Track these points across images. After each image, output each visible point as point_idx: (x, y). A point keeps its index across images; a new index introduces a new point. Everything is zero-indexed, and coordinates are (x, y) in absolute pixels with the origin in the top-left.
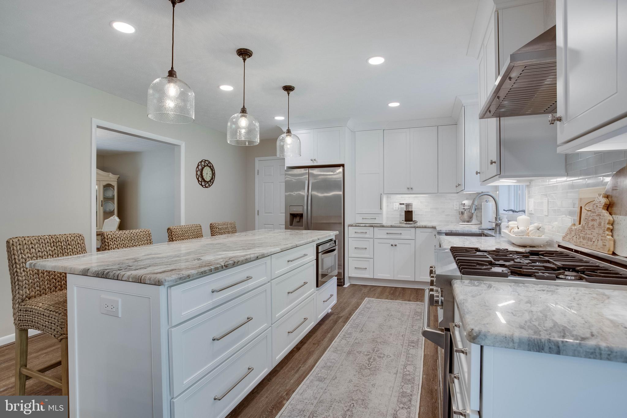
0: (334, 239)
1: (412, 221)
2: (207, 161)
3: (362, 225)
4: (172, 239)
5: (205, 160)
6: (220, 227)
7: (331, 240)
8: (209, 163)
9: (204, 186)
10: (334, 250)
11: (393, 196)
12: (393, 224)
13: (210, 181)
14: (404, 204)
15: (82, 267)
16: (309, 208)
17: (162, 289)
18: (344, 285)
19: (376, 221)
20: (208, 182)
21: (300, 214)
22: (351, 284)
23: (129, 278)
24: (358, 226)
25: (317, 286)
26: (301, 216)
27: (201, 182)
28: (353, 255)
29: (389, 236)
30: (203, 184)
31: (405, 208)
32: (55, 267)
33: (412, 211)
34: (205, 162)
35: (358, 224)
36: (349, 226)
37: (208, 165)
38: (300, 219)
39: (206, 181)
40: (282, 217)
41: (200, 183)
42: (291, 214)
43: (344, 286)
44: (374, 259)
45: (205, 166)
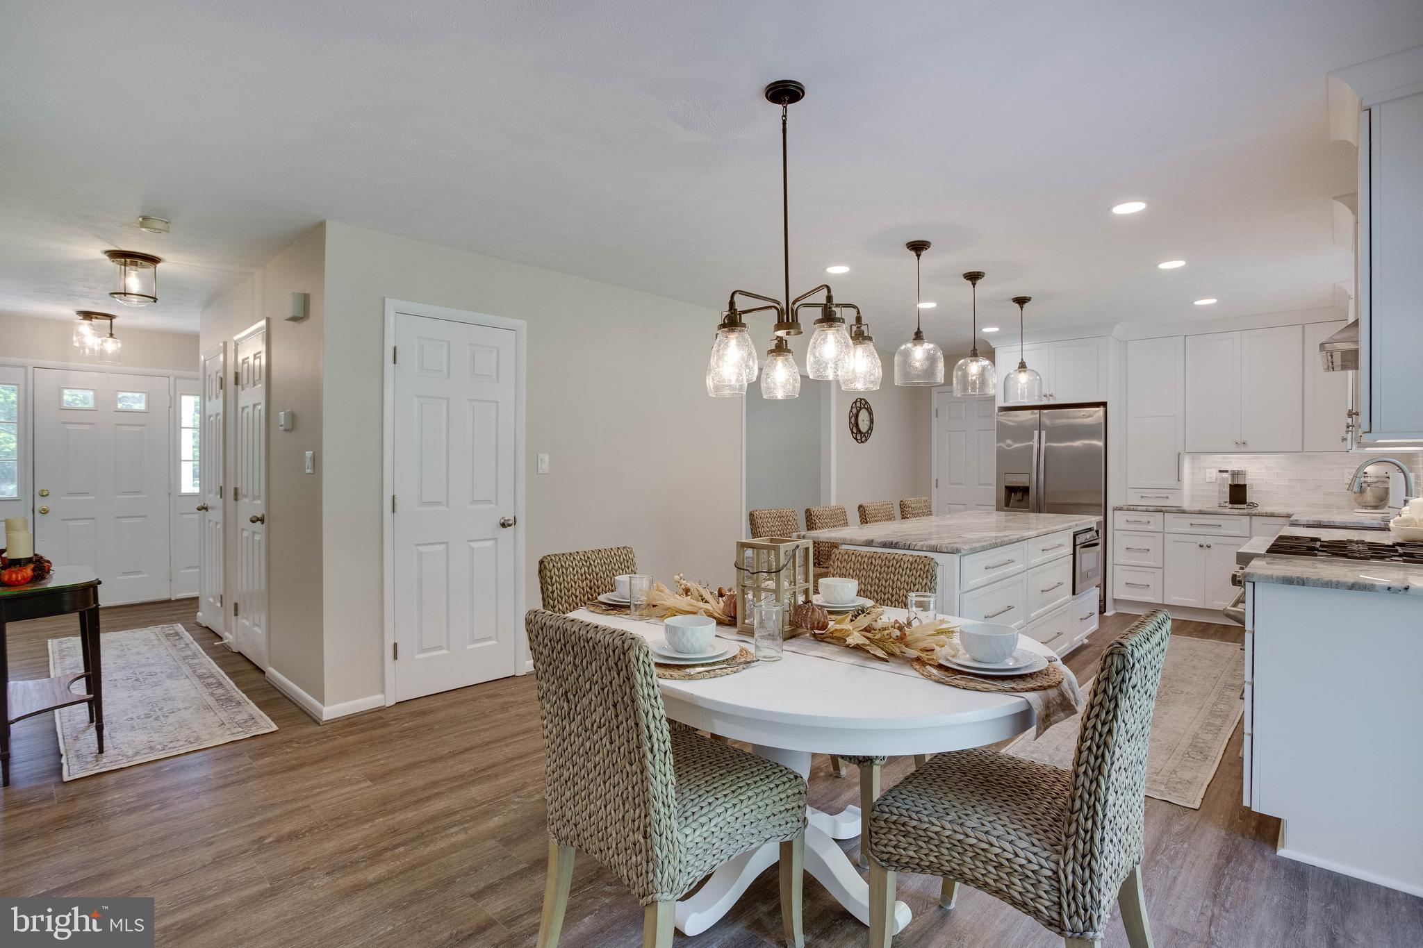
0: (1095, 528)
1: (1244, 502)
2: (863, 399)
3: (1140, 508)
4: (866, 519)
5: (861, 399)
6: (913, 506)
7: (1090, 529)
8: (866, 403)
9: (859, 441)
10: (1096, 545)
11: (1203, 457)
12: (1204, 508)
13: (867, 432)
14: (1227, 471)
15: (864, 538)
16: (1041, 476)
17: (956, 557)
18: (1105, 611)
19: (1169, 503)
20: (864, 434)
21: (1023, 487)
22: (1117, 613)
23: (922, 546)
24: (1134, 510)
25: (1074, 593)
26: (1025, 490)
27: (856, 434)
28: (1123, 561)
29: (1194, 530)
30: (859, 437)
31: (1230, 479)
32: (831, 538)
33: (1245, 485)
34: (861, 403)
35: (1132, 507)
36: (1114, 509)
37: (864, 407)
38: (1023, 495)
39: (863, 433)
40: (992, 492)
41: (854, 435)
42: (1006, 487)
43: (1105, 614)
44: (1163, 571)
45: (861, 408)
